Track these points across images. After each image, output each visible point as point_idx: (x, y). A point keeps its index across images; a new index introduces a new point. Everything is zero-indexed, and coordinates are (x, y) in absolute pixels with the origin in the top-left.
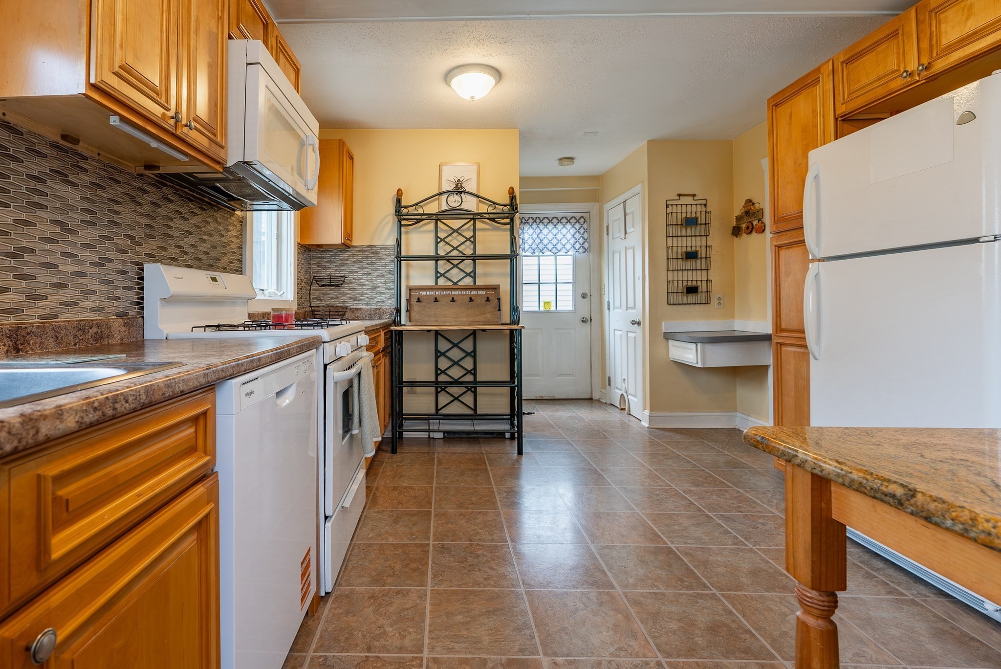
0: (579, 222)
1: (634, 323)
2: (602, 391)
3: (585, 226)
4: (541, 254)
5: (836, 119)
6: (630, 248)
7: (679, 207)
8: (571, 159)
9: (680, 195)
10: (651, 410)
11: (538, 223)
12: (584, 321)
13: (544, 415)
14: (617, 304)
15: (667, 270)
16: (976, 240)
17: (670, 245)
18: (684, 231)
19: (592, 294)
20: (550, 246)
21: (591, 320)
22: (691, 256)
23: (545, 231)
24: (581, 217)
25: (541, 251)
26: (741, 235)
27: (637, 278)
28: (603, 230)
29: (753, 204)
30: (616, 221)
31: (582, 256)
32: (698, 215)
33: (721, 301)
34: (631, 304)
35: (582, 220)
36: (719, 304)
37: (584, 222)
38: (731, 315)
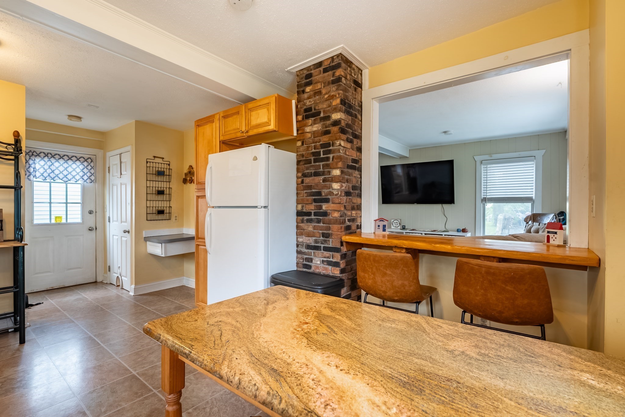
0: (87, 161)
1: (125, 231)
2: (104, 275)
3: (92, 164)
4: (52, 181)
5: (220, 142)
6: (124, 184)
7: (154, 164)
8: (79, 118)
9: (155, 157)
10: (135, 285)
11: (49, 157)
12: (90, 229)
13: (53, 302)
14: (115, 219)
15: (147, 200)
16: (256, 207)
17: (148, 185)
18: (157, 178)
19: (97, 211)
20: (61, 176)
21: (96, 229)
22: (160, 193)
23: (57, 164)
24: (89, 158)
25: (53, 179)
26: (187, 183)
27: (127, 204)
28: (106, 170)
29: (193, 168)
30: (115, 165)
31: (88, 185)
32: (165, 170)
33: (177, 218)
34: (124, 219)
35: (89, 160)
36: (176, 219)
37: (91, 162)
38: (182, 226)
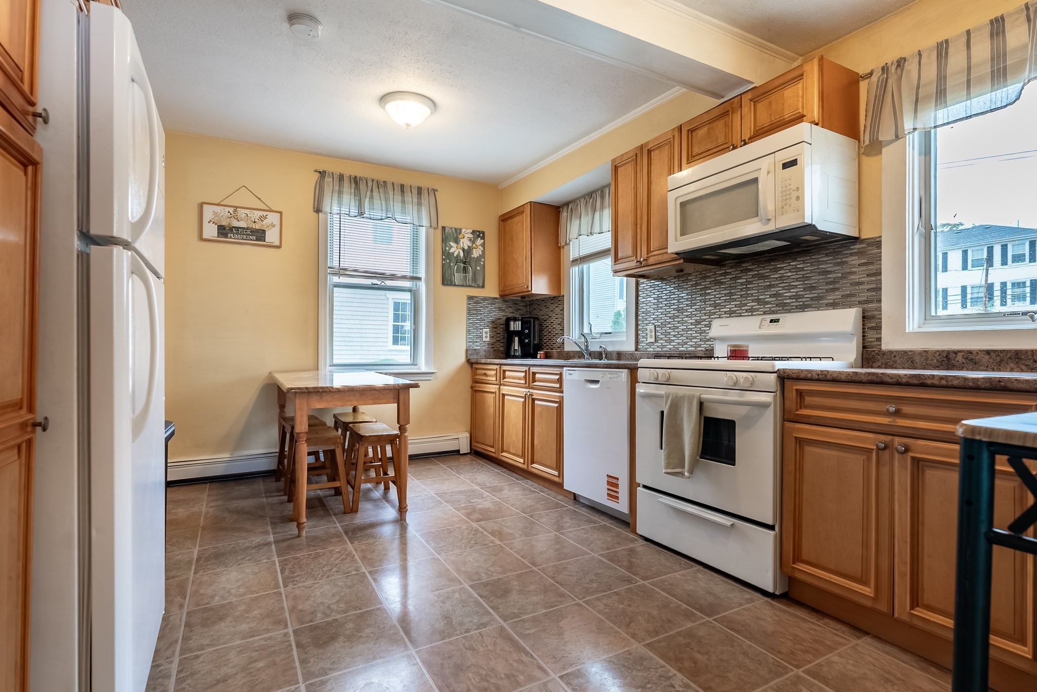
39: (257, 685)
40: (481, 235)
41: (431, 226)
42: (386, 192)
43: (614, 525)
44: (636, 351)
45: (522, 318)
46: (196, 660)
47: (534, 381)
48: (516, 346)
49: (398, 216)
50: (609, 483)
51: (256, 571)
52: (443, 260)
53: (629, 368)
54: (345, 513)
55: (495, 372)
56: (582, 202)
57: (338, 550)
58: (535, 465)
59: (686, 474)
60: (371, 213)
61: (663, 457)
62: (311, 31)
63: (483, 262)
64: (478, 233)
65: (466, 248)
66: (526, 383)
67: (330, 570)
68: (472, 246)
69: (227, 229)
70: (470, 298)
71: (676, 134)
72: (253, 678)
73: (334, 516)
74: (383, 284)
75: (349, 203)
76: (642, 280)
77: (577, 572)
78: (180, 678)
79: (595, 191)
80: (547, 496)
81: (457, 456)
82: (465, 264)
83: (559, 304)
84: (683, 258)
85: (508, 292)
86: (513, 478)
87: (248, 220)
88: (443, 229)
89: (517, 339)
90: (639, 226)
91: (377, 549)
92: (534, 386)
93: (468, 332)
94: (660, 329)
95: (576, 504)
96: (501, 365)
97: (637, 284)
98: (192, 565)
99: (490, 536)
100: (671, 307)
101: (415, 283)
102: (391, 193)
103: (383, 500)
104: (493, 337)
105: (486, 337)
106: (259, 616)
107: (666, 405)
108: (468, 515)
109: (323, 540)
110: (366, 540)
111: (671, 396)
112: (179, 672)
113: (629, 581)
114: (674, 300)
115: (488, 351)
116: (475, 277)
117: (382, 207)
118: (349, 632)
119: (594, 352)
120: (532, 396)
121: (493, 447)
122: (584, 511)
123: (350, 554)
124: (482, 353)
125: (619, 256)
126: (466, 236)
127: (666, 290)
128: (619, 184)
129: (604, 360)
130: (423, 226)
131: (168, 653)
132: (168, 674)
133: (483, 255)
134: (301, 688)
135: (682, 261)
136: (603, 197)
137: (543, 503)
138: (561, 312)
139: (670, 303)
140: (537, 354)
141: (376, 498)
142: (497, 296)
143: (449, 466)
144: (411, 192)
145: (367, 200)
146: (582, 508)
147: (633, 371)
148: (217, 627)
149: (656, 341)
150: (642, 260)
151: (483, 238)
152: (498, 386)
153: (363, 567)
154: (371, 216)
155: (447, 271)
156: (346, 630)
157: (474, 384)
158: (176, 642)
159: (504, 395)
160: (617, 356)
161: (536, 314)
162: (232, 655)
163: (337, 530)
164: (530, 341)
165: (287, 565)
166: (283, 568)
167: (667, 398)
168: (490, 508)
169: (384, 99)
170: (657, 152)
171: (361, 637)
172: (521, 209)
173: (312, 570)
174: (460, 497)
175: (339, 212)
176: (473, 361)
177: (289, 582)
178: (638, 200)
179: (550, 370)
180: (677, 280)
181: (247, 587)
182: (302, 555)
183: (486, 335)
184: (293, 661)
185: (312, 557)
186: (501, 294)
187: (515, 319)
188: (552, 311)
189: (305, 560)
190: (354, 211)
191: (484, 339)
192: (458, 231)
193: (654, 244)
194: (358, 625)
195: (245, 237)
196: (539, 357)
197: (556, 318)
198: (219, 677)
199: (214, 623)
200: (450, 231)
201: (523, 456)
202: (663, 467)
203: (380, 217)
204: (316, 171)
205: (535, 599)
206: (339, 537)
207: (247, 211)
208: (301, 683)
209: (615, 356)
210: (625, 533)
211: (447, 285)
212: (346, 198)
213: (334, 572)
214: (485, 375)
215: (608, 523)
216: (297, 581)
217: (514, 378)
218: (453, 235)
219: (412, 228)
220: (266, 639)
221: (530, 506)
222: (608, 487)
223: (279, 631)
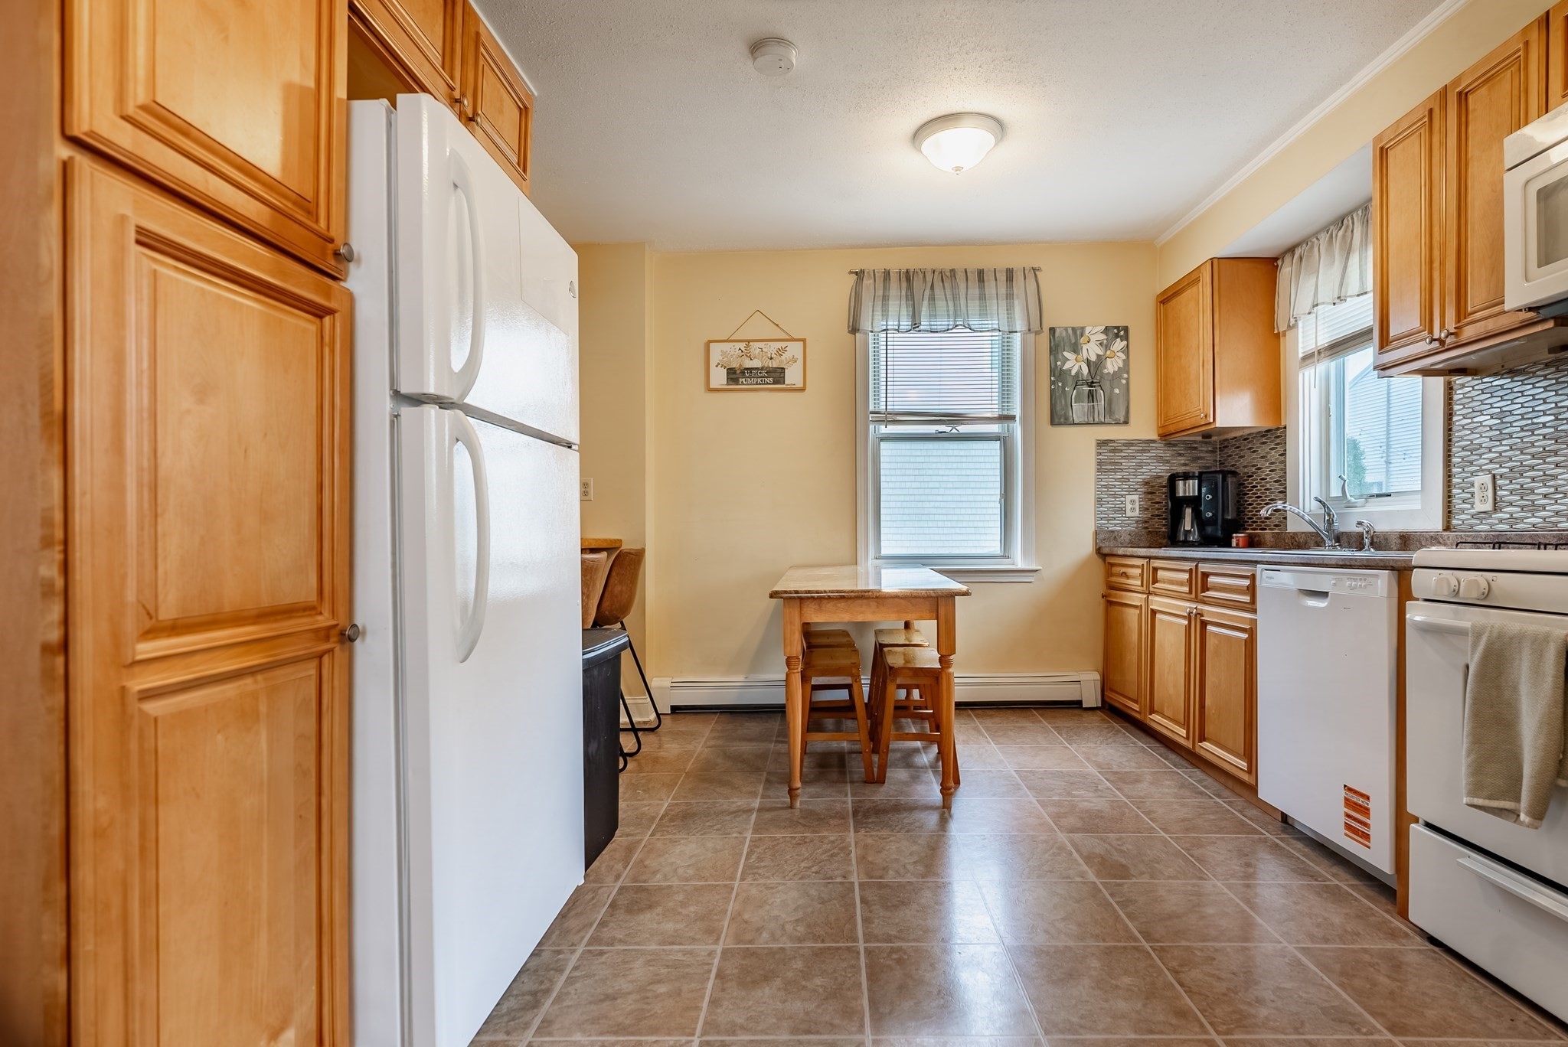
39: (645, 1018)
40: (1122, 333)
41: (1029, 330)
42: (954, 287)
43: (1359, 891)
44: (1444, 530)
45: (1200, 473)
46: (599, 957)
47: (1205, 588)
48: (1187, 523)
49: (974, 323)
50: (1348, 803)
51: (719, 847)
52: (1052, 383)
53: (1393, 569)
54: (866, 782)
55: (1139, 571)
56: (1321, 241)
57: (832, 839)
58: (1206, 745)
59: (1523, 817)
60: (932, 323)
61: (1464, 769)
62: (781, 60)
63: (1124, 379)
64: (1116, 331)
65: (1093, 358)
66: (1190, 592)
67: (809, 868)
68: (1105, 355)
69: (738, 372)
70: (1102, 443)
71: (1534, 36)
72: (645, 1007)
73: (849, 784)
74: (954, 431)
75: (898, 315)
76: (1459, 380)
77: (1234, 974)
78: (572, 978)
79: (1350, 213)
80: (1224, 805)
81: (1077, 712)
82: (1092, 387)
83: (1278, 444)
84: (1555, 318)
85: (1172, 429)
86: (1168, 763)
87: (762, 357)
88: (1052, 332)
89: (1188, 511)
90: (1436, 264)
91: (887, 848)
92: (1205, 599)
93: (1099, 501)
94: (1508, 482)
95: (1284, 831)
96: (1150, 558)
97: (1449, 389)
98: (653, 823)
99: (1081, 861)
100: (1536, 432)
101: (1006, 425)
102: (962, 285)
103: (930, 771)
104: (1147, 509)
105: (1133, 510)
106: (693, 915)
107: (1473, 653)
108: (1057, 817)
109: (820, 819)
110: (878, 830)
111: (1487, 634)
112: (575, 968)
113: (1352, 1024)
114: (1545, 414)
115: (1137, 534)
116: (1110, 408)
117: (948, 311)
118: (792, 974)
119: (1348, 535)
120: (1202, 615)
121: (1136, 702)
122: (1297, 849)
123: (845, 850)
124: (1126, 538)
125: (1392, 333)
126: (1093, 338)
127: (1523, 396)
128: (1391, 185)
129: (1369, 550)
130: (1016, 332)
131: (576, 938)
132: (561, 968)
133: (1126, 367)
134: (693, 1044)
135: (1550, 324)
136: (1366, 221)
137: (1212, 817)
138: (1282, 458)
139: (1533, 424)
140: (1232, 538)
141: (920, 765)
142: (1155, 437)
143: (1057, 727)
144: (996, 280)
145: (926, 303)
146: (1294, 842)
147: (1402, 573)
148: (641, 917)
149: (1496, 508)
150: (1443, 335)
151: (1126, 338)
152: (1145, 596)
153: (855, 874)
154: (933, 327)
155: (1058, 402)
156: (789, 971)
157: (1110, 591)
158: (591, 925)
159: (1154, 612)
160: (1399, 541)
161: (1232, 466)
162: (638, 964)
163: (844, 806)
164: (1215, 515)
165: (758, 847)
166: (751, 850)
167: (1478, 636)
168: (1102, 811)
169: (918, 134)
170: (1483, 91)
171: (804, 988)
172: (1193, 277)
173: (786, 862)
174: (1054, 782)
175: (885, 328)
176: (1106, 551)
177: (750, 874)
178: (1435, 208)
179: (1235, 570)
180: (1553, 369)
181: (698, 870)
182: (783, 837)
183: (1133, 506)
184: (703, 997)
185: (794, 842)
186: (1161, 432)
187: (1186, 476)
188: (1263, 457)
189: (783, 845)
190: (906, 324)
191: (1129, 514)
192: (1078, 332)
193: (1476, 297)
194: (809, 967)
195: (759, 380)
196: (1234, 544)
197: (1272, 471)
198: (610, 991)
199: (641, 911)
200: (1064, 334)
201: (1186, 725)
202: (1464, 791)
203: (946, 327)
204: (851, 272)
205: (1122, 1005)
206: (843, 818)
207: (761, 345)
208: (696, 1036)
209: (1395, 541)
210: (1380, 911)
211: (1060, 424)
212: (893, 306)
213: (813, 873)
214: (1125, 575)
215: (1345, 882)
216: (760, 875)
217: (1171, 582)
218: (1070, 340)
219: (1001, 338)
220: (685, 953)
221: (1183, 820)
222: (1346, 810)
223: (706, 944)
